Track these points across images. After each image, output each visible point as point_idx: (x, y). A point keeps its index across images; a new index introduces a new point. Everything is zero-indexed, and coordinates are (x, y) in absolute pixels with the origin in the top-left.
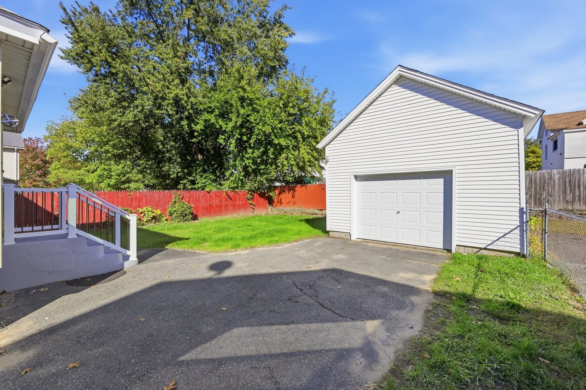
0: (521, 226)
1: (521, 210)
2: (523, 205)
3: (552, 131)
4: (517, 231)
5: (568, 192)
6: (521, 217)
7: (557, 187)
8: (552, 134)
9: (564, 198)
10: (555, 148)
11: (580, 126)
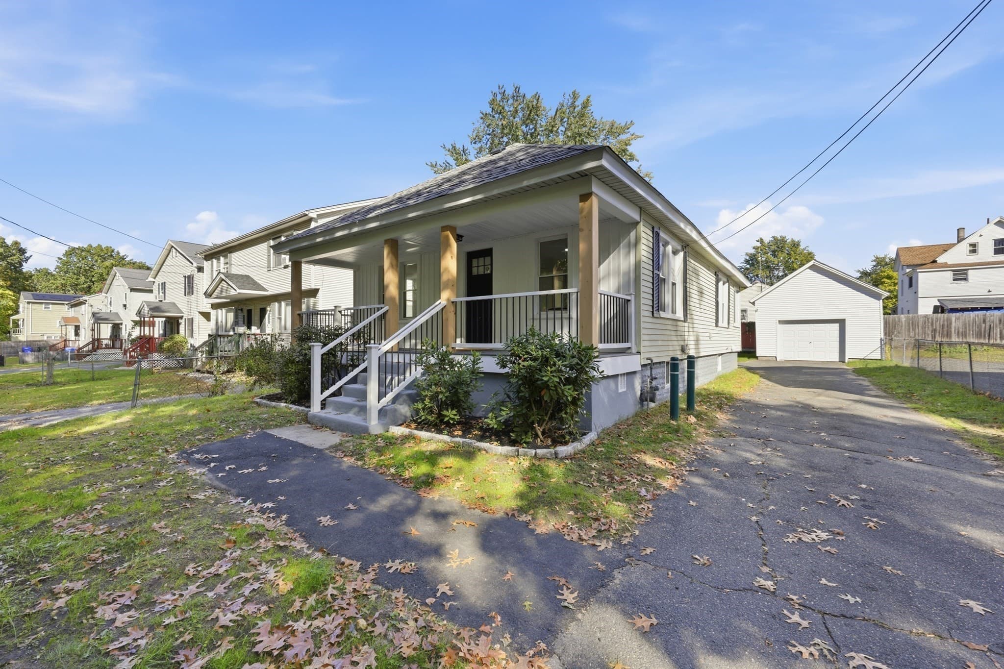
0: (881, 347)
1: (881, 340)
2: (882, 337)
3: (908, 266)
4: (879, 349)
5: (911, 330)
6: (881, 342)
7: (903, 328)
8: (908, 270)
9: (909, 335)
10: (911, 285)
11: (934, 264)
